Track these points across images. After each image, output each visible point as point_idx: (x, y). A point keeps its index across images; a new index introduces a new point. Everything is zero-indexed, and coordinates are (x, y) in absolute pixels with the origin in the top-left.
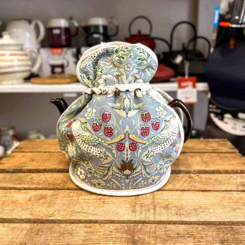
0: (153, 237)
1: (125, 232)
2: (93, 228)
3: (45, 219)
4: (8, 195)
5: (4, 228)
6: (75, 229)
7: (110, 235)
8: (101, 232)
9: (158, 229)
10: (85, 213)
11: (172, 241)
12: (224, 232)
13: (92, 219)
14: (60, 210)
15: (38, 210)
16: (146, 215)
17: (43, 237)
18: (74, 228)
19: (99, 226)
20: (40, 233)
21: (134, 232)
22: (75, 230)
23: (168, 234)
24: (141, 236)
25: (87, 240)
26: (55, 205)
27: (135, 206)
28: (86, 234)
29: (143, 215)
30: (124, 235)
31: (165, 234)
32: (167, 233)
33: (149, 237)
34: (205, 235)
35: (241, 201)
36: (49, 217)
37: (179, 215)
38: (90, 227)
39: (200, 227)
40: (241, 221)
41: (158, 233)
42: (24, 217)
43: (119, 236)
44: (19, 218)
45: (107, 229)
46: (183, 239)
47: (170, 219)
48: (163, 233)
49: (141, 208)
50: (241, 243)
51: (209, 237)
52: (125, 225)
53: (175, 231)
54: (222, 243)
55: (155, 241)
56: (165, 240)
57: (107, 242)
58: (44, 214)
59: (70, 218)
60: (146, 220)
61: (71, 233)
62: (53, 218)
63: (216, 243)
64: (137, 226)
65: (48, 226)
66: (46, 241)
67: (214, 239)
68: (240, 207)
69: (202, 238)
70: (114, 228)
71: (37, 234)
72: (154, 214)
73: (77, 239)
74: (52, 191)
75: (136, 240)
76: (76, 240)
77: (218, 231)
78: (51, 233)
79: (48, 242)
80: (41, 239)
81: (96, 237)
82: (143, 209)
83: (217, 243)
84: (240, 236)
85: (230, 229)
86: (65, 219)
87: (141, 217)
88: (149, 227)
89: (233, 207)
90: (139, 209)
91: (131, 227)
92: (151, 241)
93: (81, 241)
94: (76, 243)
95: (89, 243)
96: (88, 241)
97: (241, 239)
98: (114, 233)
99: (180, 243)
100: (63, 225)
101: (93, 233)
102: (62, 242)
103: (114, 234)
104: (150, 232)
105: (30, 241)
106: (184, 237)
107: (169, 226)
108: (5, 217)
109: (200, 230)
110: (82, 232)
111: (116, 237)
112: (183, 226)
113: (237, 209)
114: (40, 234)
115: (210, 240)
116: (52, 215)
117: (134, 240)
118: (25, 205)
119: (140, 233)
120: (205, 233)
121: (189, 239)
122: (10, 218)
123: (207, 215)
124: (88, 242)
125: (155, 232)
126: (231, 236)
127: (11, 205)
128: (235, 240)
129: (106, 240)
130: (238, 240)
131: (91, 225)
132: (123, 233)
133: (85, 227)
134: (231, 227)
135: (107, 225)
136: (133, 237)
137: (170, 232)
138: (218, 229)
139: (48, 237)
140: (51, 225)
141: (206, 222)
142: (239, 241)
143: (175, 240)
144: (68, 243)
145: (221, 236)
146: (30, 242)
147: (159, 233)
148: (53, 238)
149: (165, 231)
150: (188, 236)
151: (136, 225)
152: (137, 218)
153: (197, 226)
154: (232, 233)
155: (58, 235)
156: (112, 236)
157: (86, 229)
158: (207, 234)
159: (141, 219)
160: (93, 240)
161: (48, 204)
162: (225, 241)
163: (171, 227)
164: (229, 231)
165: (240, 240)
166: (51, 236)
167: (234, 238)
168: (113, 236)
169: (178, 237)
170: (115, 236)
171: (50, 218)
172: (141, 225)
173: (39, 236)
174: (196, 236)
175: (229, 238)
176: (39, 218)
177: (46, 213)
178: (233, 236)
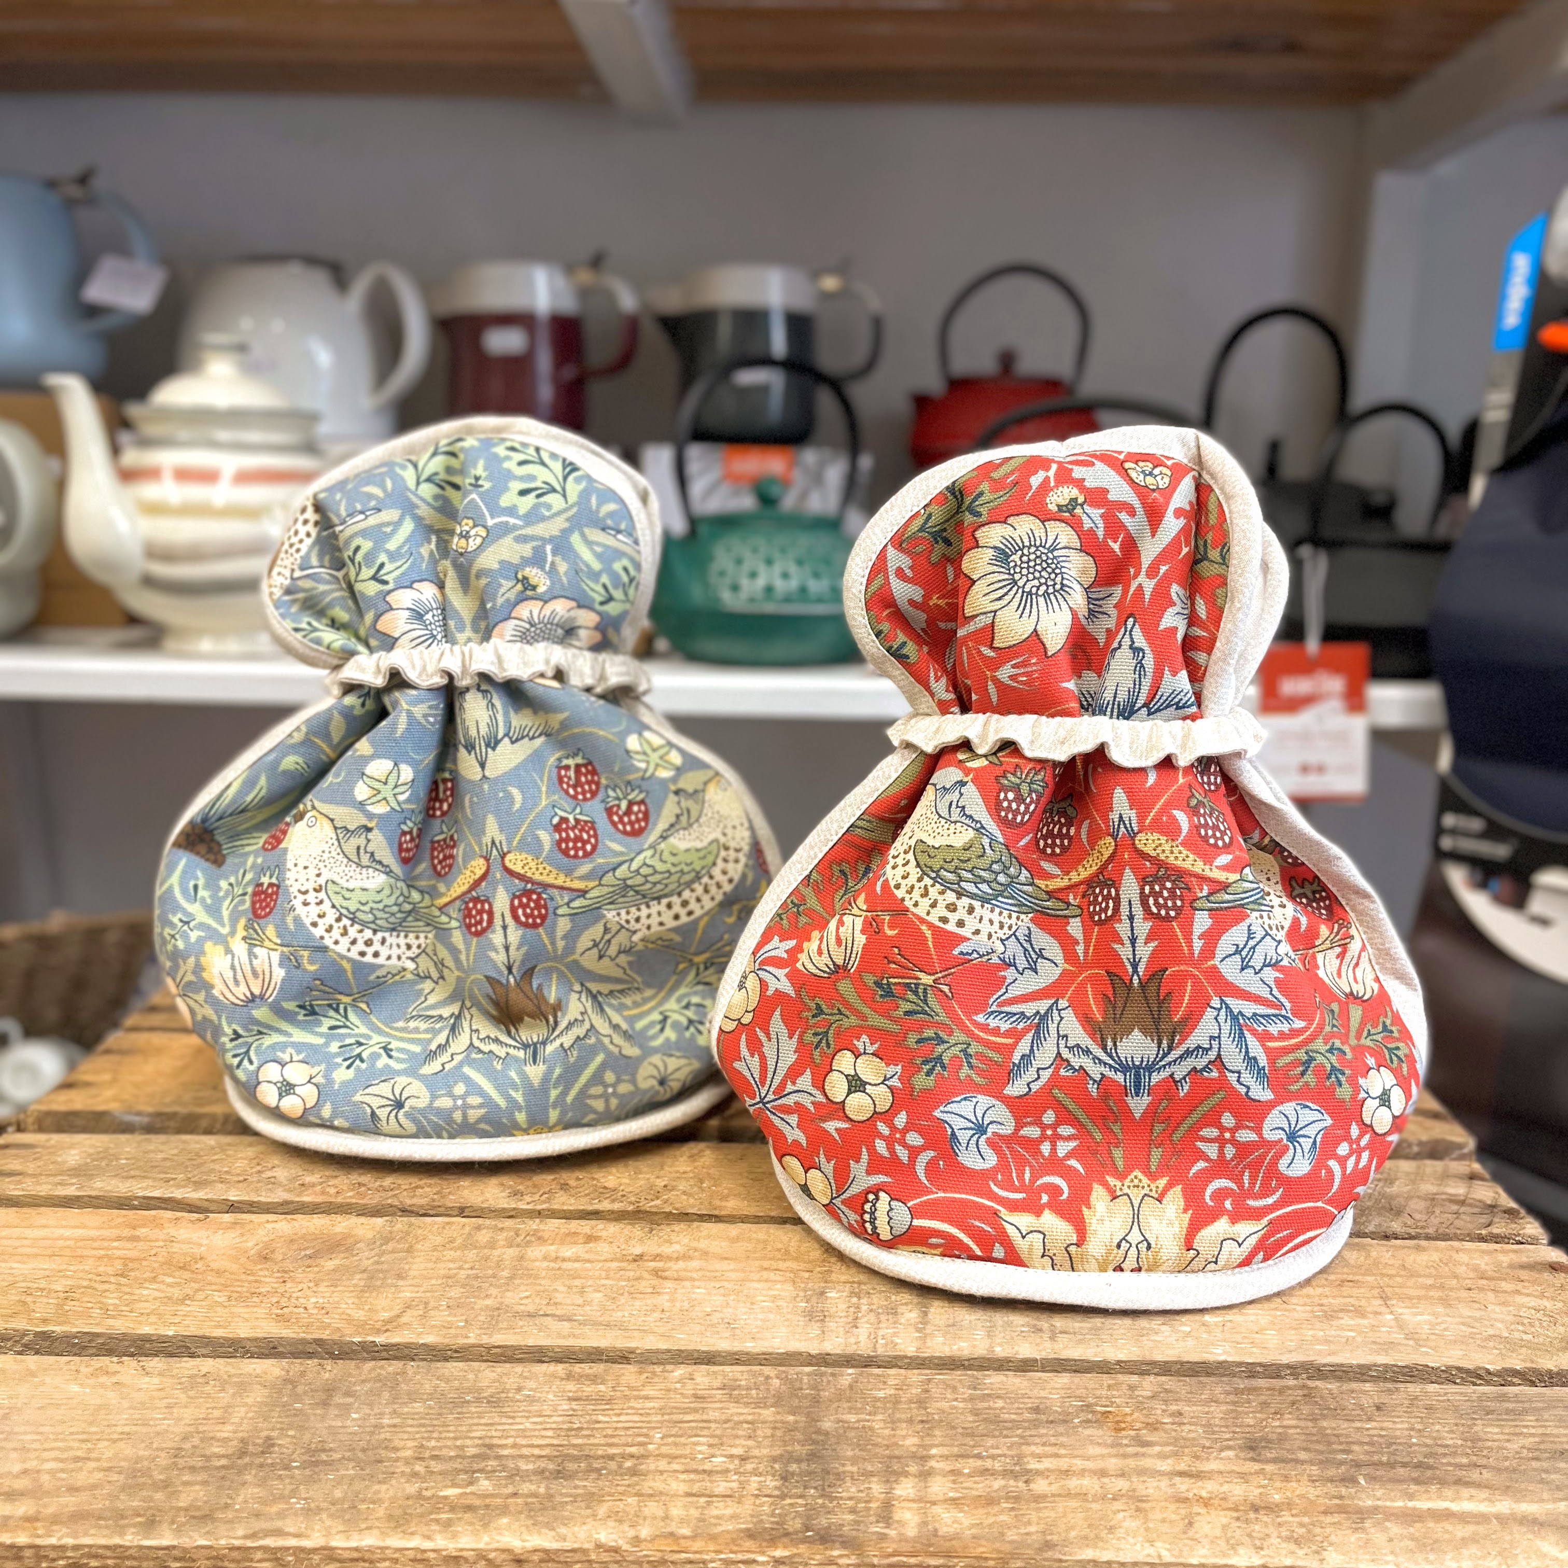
0: (910, 1421)
1: (771, 1401)
2: (610, 1384)
3: (357, 1339)
4: (141, 1232)
5: (147, 1379)
6: (515, 1386)
7: (696, 1410)
8: (647, 1398)
9: (935, 1391)
10: (561, 1318)
11: (1006, 1437)
12: (1265, 1405)
13: (603, 1343)
14: (432, 1304)
15: (313, 1300)
16: (881, 1333)
17: (355, 1416)
18: (511, 1382)
19: (641, 1373)
20: (338, 1399)
21: (816, 1400)
22: (519, 1390)
23: (990, 1408)
24: (852, 1418)
25: (581, 1429)
26: (401, 1283)
27: (822, 1293)
28: (574, 1405)
29: (863, 1331)
30: (768, 1413)
31: (975, 1412)
32: (981, 1405)
33: (893, 1422)
34: (1172, 1415)
35: (1369, 1278)
36: (378, 1332)
37: (1046, 1336)
38: (594, 1379)
39: (1149, 1384)
40: (1360, 1366)
41: (938, 1405)
42: (243, 1331)
43: (741, 1418)
44: (219, 1333)
45: (678, 1386)
46: (1061, 1429)
47: (1000, 1352)
48: (961, 1405)
49: (855, 1300)
50: (1348, 1452)
51: (1190, 1424)
52: (768, 1370)
53: (1024, 1396)
54: (1252, 1448)
55: (922, 1438)
56: (972, 1435)
57: (683, 1440)
58: (350, 1321)
59: (485, 1340)
60: (880, 1351)
61: (495, 1402)
62: (396, 1338)
63: (1222, 1450)
64: (833, 1375)
65: (374, 1369)
66: (373, 1433)
67: (1214, 1433)
68: (1363, 1303)
69: (1154, 1427)
70: (717, 1384)
71: (325, 1404)
72: (919, 1330)
73: (528, 1425)
74: (379, 1221)
75: (827, 1434)
76: (524, 1430)
77: (1234, 1403)
78: (394, 1399)
79: (383, 1436)
80: (349, 1423)
81: (623, 1418)
82: (864, 1308)
83: (1229, 1448)
84: (1345, 1425)
85: (1301, 1392)
86: (462, 1341)
87: (852, 1340)
88: (892, 1382)
89: (1325, 1301)
90: (843, 1306)
91: (801, 1381)
92: (904, 1437)
93: (550, 1433)
94: (524, 1442)
95: (592, 1441)
96: (585, 1432)
97: (1347, 1436)
98: (718, 1405)
99: (1044, 1444)
100: (454, 1368)
101: (610, 1401)
102: (456, 1439)
103: (714, 1409)
104: (896, 1401)
105: (291, 1433)
106: (1065, 1421)
107: (994, 1379)
108: (146, 1330)
109: (1149, 1394)
110: (551, 1396)
111: (727, 1421)
112: (1064, 1379)
113: (1342, 1310)
114: (339, 1405)
115: (1192, 1435)
116: (391, 1324)
117: (819, 1432)
118: (244, 1277)
119: (846, 1405)
120: (1174, 1408)
121: (1088, 1432)
122: (171, 1333)
123: (1188, 1334)
124: (588, 1436)
125: (921, 1403)
126: (1302, 1424)
127: (169, 1280)
128: (1318, 1442)
129: (674, 1431)
130: (1333, 1439)
131: (599, 1368)
132: (761, 1403)
133: (569, 1377)
134: (1304, 1386)
135: (680, 1371)
136: (813, 1420)
137: (1000, 1403)
138: (1237, 1392)
139: (382, 1414)
140: (394, 1367)
141: (1182, 1363)
142: (1341, 1443)
143: (1022, 1437)
144: (487, 1441)
145: (1251, 1422)
146: (293, 1437)
147: (944, 1405)
148: (410, 1422)
149: (972, 1399)
150: (1088, 1421)
151: (829, 1370)
152: (834, 1344)
153: (1134, 1378)
154: (1306, 1410)
155: (430, 1407)
156: (705, 1417)
157: (571, 1386)
158: (1181, 1414)
159: (850, 1350)
160: (610, 1432)
161: (365, 1275)
162: (1270, 1441)
163: (1002, 1383)
164: (1293, 1403)
165: (1342, 1439)
166: (395, 1412)
167: (1314, 1431)
168: (713, 1415)
169: (1036, 1424)
170: (723, 1417)
171: (380, 1339)
172: (850, 1371)
173: (333, 1411)
174: (1129, 1419)
175: (1291, 1431)
176: (325, 1335)
177: (359, 1315)
178: (1310, 1424)
